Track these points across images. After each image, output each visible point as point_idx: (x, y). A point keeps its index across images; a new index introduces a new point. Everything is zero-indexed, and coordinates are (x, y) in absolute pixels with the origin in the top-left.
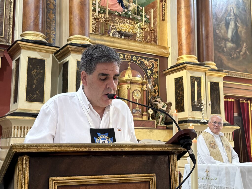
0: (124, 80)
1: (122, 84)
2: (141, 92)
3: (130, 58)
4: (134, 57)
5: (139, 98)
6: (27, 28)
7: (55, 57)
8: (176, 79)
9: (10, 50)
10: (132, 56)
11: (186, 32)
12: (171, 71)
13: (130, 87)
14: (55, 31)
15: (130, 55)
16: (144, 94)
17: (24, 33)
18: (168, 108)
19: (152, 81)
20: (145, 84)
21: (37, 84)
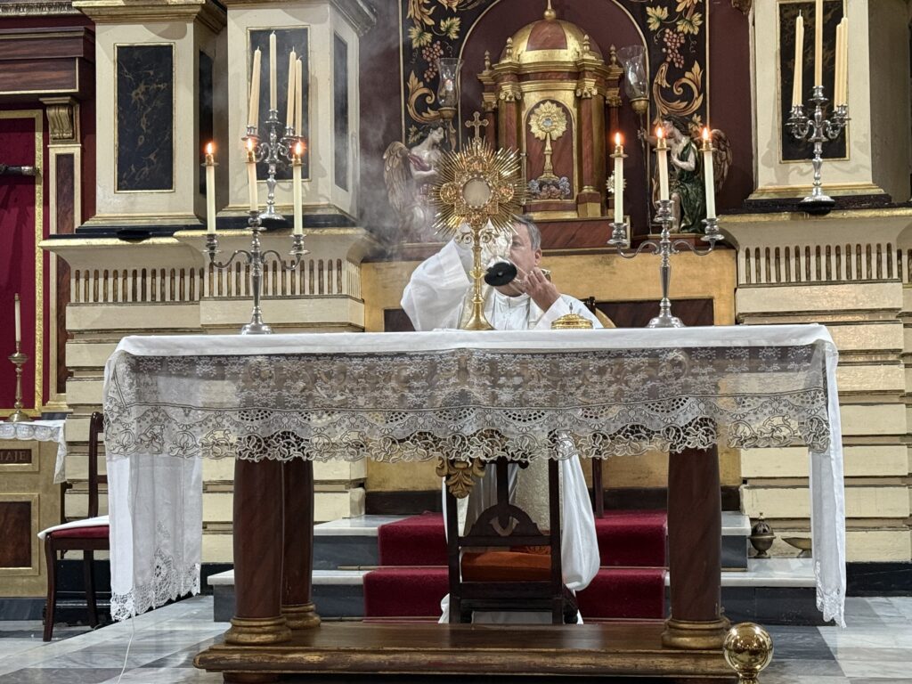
2: (570, 107)
5: (559, 133)
16: (583, 115)
19: (673, 51)
20: (587, 74)
21: (149, 131)
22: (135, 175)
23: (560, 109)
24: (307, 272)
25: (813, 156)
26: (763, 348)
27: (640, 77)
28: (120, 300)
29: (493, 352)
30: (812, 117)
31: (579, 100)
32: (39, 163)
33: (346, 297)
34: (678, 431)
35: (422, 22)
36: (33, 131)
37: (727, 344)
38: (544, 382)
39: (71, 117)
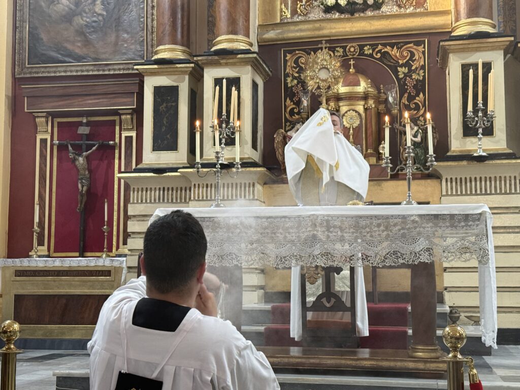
2: (362, 113)
3: (354, 51)
4: (366, 48)
19: (410, 87)
20: (369, 97)
21: (167, 125)
22: (160, 144)
23: (357, 114)
24: (239, 188)
25: (478, 135)
26: (456, 215)
27: (395, 99)
28: (153, 201)
29: (328, 216)
30: (477, 116)
31: (366, 110)
32: (117, 140)
33: (257, 200)
34: (416, 253)
35: (292, 75)
36: (115, 126)
37: (439, 213)
38: (352, 230)
39: (132, 119)
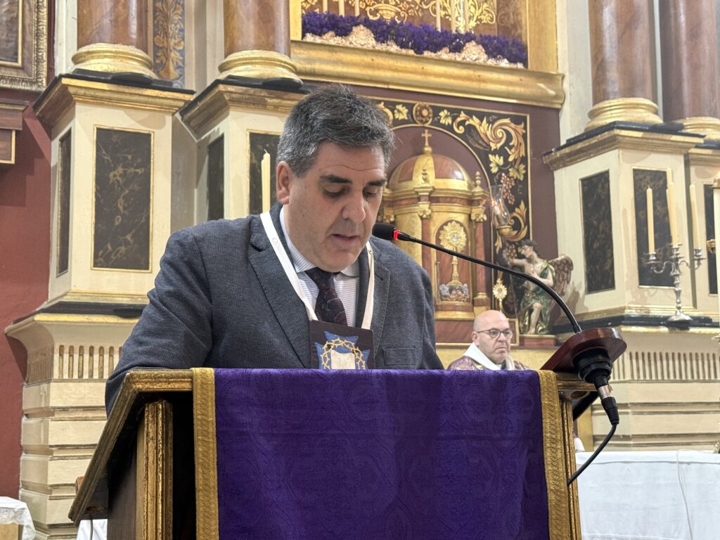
0: (408, 191)
1: (403, 202)
2: (467, 228)
3: (428, 116)
4: (442, 114)
5: (462, 247)
6: (91, 33)
7: (185, 122)
8: (586, 182)
9: (43, 107)
10: (437, 111)
11: (618, 22)
12: (569, 155)
13: (429, 212)
14: (183, 39)
15: (432, 107)
16: (477, 234)
17: (84, 49)
18: (561, 279)
19: (507, 191)
21: (126, 213)
23: (462, 229)
